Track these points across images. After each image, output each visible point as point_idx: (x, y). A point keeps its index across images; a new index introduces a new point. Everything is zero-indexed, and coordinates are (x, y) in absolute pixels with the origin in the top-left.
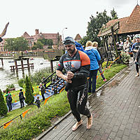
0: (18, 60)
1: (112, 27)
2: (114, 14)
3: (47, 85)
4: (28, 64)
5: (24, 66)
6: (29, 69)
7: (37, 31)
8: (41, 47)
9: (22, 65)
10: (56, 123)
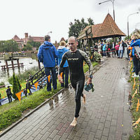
0: (9, 60)
1: (86, 31)
3: (34, 82)
4: (18, 64)
5: (15, 66)
6: (19, 68)
7: (27, 34)
8: (30, 49)
9: (13, 64)
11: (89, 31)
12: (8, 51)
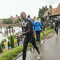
0: (8, 28)
2: (51, 7)
4: (13, 30)
5: (11, 31)
6: (13, 32)
7: (17, 15)
8: (18, 22)
9: (10, 30)
10: (20, 55)
11: (50, 12)
12: (7, 24)
